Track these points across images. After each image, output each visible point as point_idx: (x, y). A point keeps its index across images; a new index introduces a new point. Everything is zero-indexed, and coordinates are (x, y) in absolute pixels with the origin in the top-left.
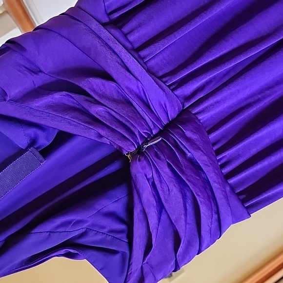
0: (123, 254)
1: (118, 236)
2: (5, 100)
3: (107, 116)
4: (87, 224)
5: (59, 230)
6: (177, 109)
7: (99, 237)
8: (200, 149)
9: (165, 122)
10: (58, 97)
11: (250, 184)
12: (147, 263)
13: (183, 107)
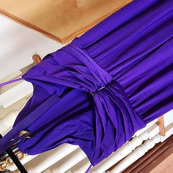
0: (92, 141)
1: (90, 132)
2: (45, 75)
3: (84, 79)
4: (77, 127)
5: (65, 129)
6: (110, 79)
7: (82, 133)
8: (121, 93)
9: (106, 84)
10: (65, 73)
11: (145, 112)
12: (103, 145)
13: (113, 79)
